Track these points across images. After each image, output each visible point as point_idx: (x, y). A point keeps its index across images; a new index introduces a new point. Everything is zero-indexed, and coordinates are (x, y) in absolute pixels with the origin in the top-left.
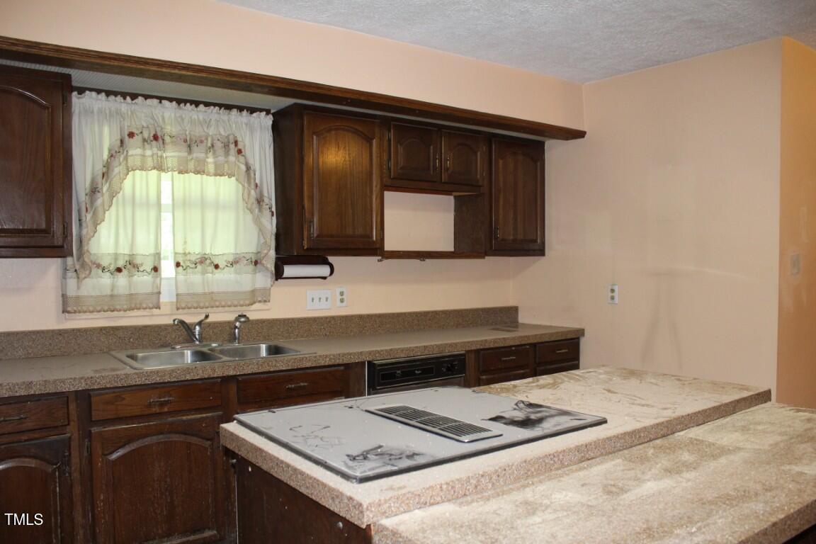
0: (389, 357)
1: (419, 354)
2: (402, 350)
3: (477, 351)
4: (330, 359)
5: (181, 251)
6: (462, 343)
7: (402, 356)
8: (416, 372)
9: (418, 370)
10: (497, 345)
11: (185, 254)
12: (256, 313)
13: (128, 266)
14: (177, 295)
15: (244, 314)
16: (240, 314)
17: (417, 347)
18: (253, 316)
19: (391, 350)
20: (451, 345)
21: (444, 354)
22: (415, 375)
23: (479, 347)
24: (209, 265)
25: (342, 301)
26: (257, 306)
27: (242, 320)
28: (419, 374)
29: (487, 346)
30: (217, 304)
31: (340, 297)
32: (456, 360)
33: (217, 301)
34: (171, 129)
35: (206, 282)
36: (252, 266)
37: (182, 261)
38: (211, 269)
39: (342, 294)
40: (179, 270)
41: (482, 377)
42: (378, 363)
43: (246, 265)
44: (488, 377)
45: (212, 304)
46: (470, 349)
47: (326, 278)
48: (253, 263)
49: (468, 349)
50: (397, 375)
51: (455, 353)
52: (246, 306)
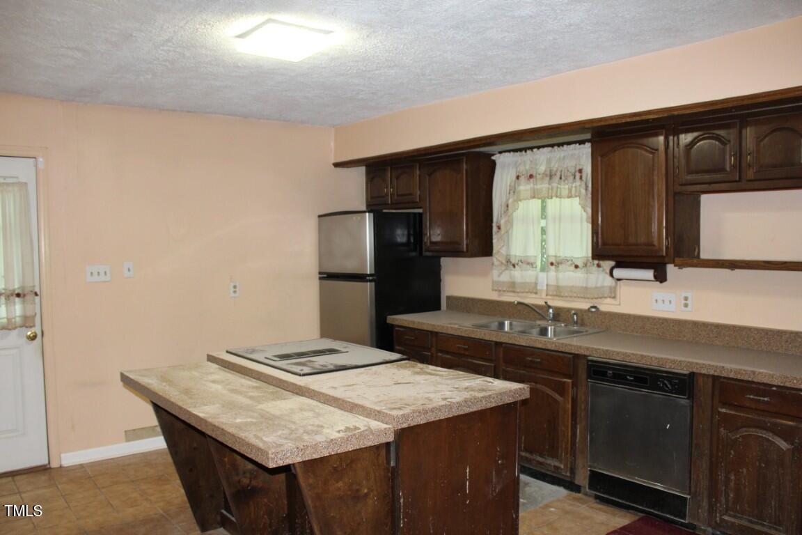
0: (605, 357)
1: (635, 361)
2: (618, 353)
3: (715, 378)
4: (556, 346)
5: (554, 254)
6: (689, 362)
7: (618, 358)
8: (629, 377)
9: (630, 376)
10: (739, 377)
11: (556, 256)
12: (607, 306)
13: (520, 263)
14: (547, 285)
15: (595, 305)
16: (592, 305)
17: (633, 354)
18: (603, 308)
19: (607, 350)
20: (673, 362)
21: (663, 369)
22: (627, 380)
23: (712, 372)
24: (571, 265)
25: (686, 305)
26: (609, 300)
27: (593, 310)
28: (631, 381)
29: (724, 374)
30: (575, 295)
31: (684, 302)
32: (676, 379)
33: (575, 293)
34: (542, 168)
35: (570, 278)
36: (595, 268)
37: (554, 262)
38: (573, 268)
39: (686, 299)
40: (553, 268)
41: (720, 410)
42: (590, 358)
43: (590, 266)
44: (728, 412)
45: (571, 294)
46: (698, 371)
47: (661, 282)
48: (595, 265)
49: (695, 370)
50: (609, 375)
51: (676, 371)
52: (599, 300)
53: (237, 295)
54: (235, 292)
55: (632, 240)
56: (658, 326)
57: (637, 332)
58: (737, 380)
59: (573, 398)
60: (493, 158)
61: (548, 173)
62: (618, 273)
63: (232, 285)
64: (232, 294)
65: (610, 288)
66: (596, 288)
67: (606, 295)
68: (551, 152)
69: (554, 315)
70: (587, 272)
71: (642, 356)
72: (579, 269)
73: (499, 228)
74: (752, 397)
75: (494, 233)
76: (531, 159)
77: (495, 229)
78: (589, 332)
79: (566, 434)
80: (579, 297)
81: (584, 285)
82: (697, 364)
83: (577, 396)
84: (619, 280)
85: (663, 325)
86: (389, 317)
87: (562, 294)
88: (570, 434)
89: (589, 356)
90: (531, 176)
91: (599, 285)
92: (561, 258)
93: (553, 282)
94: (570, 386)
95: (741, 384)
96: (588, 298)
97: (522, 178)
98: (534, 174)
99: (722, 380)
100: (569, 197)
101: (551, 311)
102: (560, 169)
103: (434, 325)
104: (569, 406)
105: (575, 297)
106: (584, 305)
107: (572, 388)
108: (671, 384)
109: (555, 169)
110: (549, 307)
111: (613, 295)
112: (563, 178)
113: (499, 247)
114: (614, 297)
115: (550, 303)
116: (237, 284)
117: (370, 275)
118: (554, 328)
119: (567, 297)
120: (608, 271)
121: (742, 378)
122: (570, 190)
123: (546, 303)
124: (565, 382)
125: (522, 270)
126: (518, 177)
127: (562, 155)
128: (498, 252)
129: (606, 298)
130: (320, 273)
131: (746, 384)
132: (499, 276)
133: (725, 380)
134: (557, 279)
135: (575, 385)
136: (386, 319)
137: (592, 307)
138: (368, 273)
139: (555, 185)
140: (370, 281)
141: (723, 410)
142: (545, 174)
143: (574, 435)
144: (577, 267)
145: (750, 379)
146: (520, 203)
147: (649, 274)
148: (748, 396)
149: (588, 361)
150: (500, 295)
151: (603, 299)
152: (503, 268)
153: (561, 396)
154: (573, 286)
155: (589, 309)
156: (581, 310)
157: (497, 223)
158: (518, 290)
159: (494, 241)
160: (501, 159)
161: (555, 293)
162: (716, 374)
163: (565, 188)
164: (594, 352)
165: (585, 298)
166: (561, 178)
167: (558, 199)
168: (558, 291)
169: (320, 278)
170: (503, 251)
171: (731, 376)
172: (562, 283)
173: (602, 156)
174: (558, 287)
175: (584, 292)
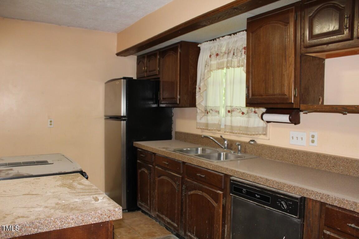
1: (262, 183)
2: (251, 176)
3: (323, 204)
4: (213, 167)
5: (230, 105)
7: (251, 180)
8: (256, 195)
9: (258, 195)
10: (342, 206)
12: (261, 140)
13: (211, 111)
14: (225, 125)
15: (254, 139)
16: (251, 139)
17: (261, 177)
18: (259, 141)
20: (289, 186)
21: (281, 191)
22: (256, 197)
23: (319, 199)
24: (240, 112)
25: (313, 142)
26: (262, 137)
27: (252, 143)
28: (258, 198)
29: (329, 202)
30: (241, 132)
31: (311, 139)
32: (291, 201)
33: (241, 131)
34: (224, 49)
35: (239, 120)
36: (253, 114)
37: (230, 110)
38: (241, 114)
39: (313, 137)
40: (229, 114)
41: (325, 231)
42: (232, 178)
43: (250, 113)
44: (332, 234)
45: (239, 132)
46: (308, 197)
47: (295, 124)
48: (253, 112)
49: (305, 196)
50: (244, 192)
51: (291, 194)
52: (255, 136)
53: (52, 126)
54: (51, 124)
55: (271, 92)
56: (293, 156)
57: (278, 160)
58: (340, 208)
59: (223, 205)
60: (199, 46)
61: (227, 52)
62: (267, 117)
63: (49, 120)
64: (49, 126)
65: (263, 128)
66: (254, 128)
67: (260, 133)
68: (230, 38)
69: (228, 145)
70: (249, 117)
71: (267, 179)
72: (244, 115)
73: (200, 88)
74: (353, 225)
75: (197, 92)
76: (219, 44)
77: (197, 90)
78: (245, 158)
79: (218, 230)
80: (244, 134)
81: (247, 126)
82: (307, 190)
83: (226, 204)
84: (268, 122)
85: (295, 156)
86: (134, 142)
87: (234, 132)
88: (221, 231)
89: (231, 176)
90: (217, 55)
91: (256, 126)
92: (233, 107)
93: (228, 123)
94: (222, 195)
95: (343, 212)
96: (249, 135)
97: (213, 56)
98: (219, 54)
99: (327, 206)
100: (239, 67)
101: (226, 142)
102: (234, 48)
103: (152, 148)
104: (221, 211)
105: (241, 134)
106: (246, 139)
107: (223, 198)
108: (286, 203)
109: (230, 49)
110: (224, 140)
111: (264, 133)
112: (235, 54)
113: (200, 101)
114: (265, 134)
115: (224, 137)
116: (52, 120)
117: (124, 117)
118: (226, 154)
119: (236, 133)
120: (260, 116)
121: (345, 207)
122: (239, 62)
123: (221, 136)
124: (218, 193)
125: (212, 116)
126: (210, 56)
127: (235, 40)
128: (199, 104)
129: (260, 135)
130: (105, 116)
131: (347, 213)
132: (200, 119)
133: (330, 207)
134: (231, 121)
135: (225, 196)
136: (133, 143)
137: (251, 141)
138: (122, 115)
139: (230, 59)
140: (124, 120)
141: (328, 233)
142: (225, 53)
143: (223, 231)
144: (243, 113)
145: (352, 209)
146: (212, 72)
147: (285, 118)
148: (350, 225)
149: (231, 180)
150: (202, 132)
151: (258, 135)
152: (203, 115)
153: (217, 203)
154: (240, 127)
155: (249, 142)
156: (245, 143)
157: (199, 86)
158: (209, 128)
159: (197, 97)
160: (203, 46)
161: (230, 131)
162: (322, 201)
163: (236, 61)
164: (235, 174)
165: (246, 134)
166: (234, 54)
167: (233, 69)
168: (232, 129)
169: (106, 119)
170: (203, 104)
171: (335, 204)
172: (235, 124)
173: (252, 33)
174: (232, 127)
175: (246, 130)
